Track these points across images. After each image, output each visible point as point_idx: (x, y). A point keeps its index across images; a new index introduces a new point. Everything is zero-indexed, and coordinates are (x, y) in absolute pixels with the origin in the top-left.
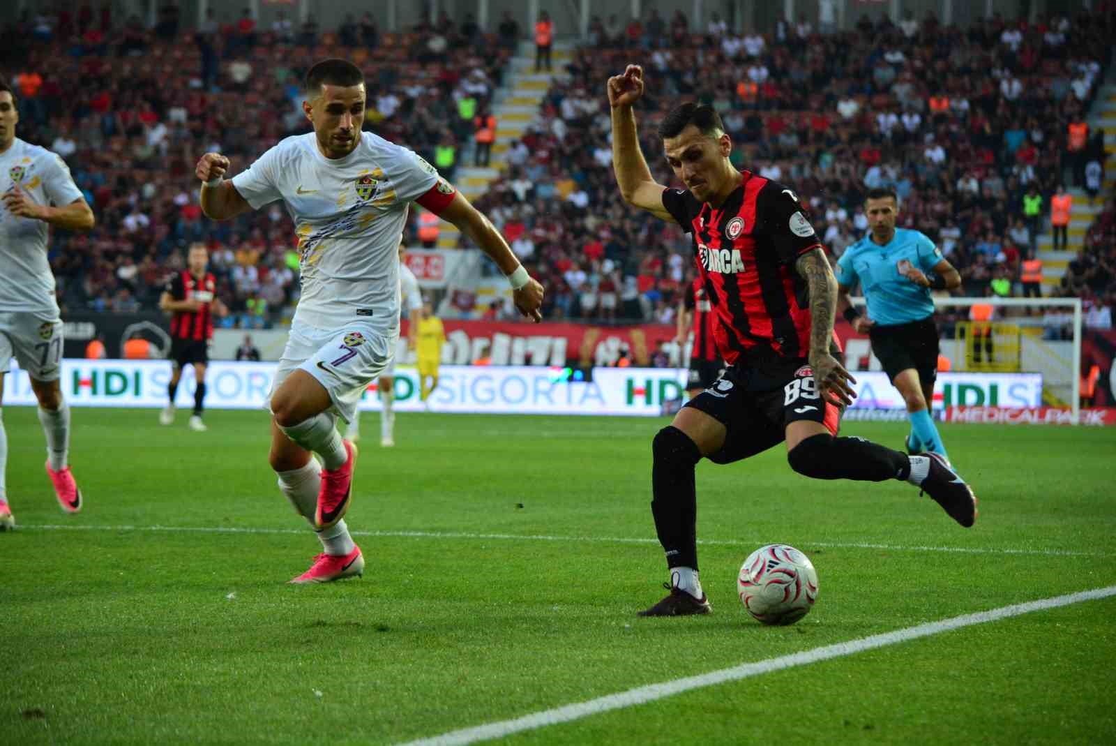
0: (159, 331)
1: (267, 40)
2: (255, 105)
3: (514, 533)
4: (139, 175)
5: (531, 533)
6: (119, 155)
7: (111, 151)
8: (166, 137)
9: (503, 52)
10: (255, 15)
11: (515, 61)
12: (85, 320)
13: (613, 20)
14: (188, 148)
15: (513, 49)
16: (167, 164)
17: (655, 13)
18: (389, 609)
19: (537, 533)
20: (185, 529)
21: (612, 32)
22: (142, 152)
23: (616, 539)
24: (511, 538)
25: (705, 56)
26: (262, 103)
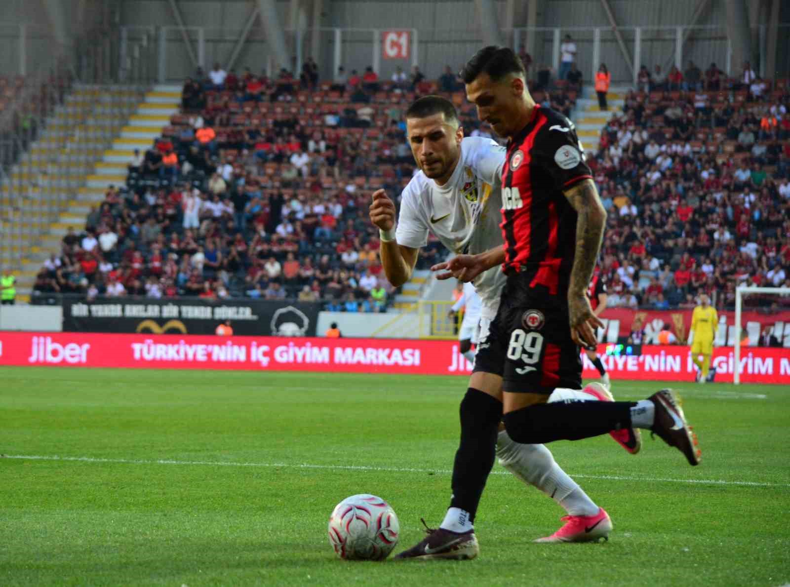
0: (299, 313)
1: (386, 87)
2: (376, 138)
3: (587, 474)
4: (286, 193)
5: (601, 474)
6: (271, 177)
7: (265, 174)
8: (307, 164)
9: (571, 95)
10: (376, 69)
11: (580, 102)
12: (244, 304)
13: (658, 70)
14: (323, 171)
15: (579, 94)
16: (308, 185)
17: (691, 63)
18: (491, 532)
19: (606, 474)
20: (326, 466)
21: (658, 78)
22: (289, 175)
23: (670, 480)
24: (584, 478)
25: (735, 96)
26: (381, 136)
